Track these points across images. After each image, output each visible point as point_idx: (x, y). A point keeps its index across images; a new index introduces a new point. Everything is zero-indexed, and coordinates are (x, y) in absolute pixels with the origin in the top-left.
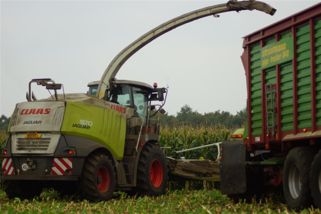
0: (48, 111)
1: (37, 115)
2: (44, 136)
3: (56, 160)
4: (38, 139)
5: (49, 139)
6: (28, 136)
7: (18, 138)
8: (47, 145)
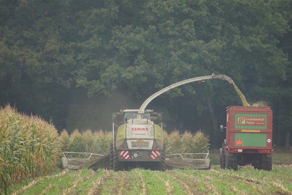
0: (147, 129)
2: (146, 141)
3: (153, 152)
4: (143, 142)
5: (149, 142)
6: (138, 141)
7: (131, 141)
8: (148, 145)
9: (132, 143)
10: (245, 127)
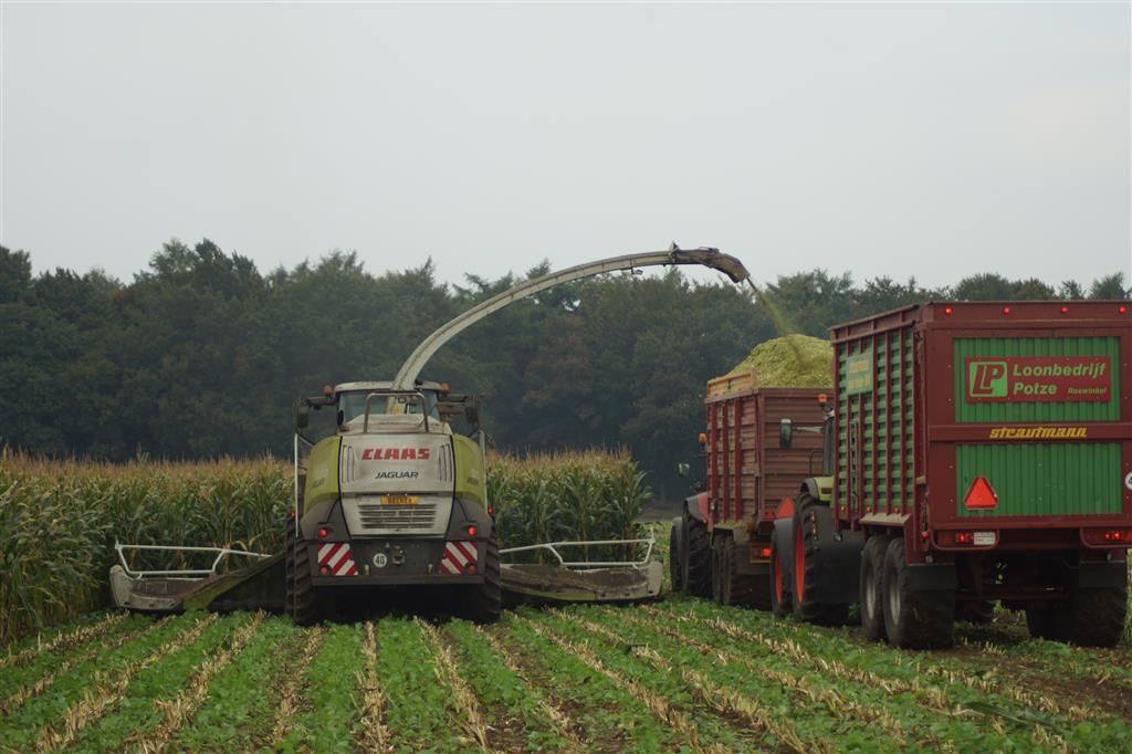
0: (425, 454)
1: (404, 460)
2: (422, 501)
3: (450, 547)
4: (411, 506)
5: (432, 506)
6: (389, 500)
7: (361, 503)
8: (430, 519)
9: (366, 510)
10: (1011, 412)
